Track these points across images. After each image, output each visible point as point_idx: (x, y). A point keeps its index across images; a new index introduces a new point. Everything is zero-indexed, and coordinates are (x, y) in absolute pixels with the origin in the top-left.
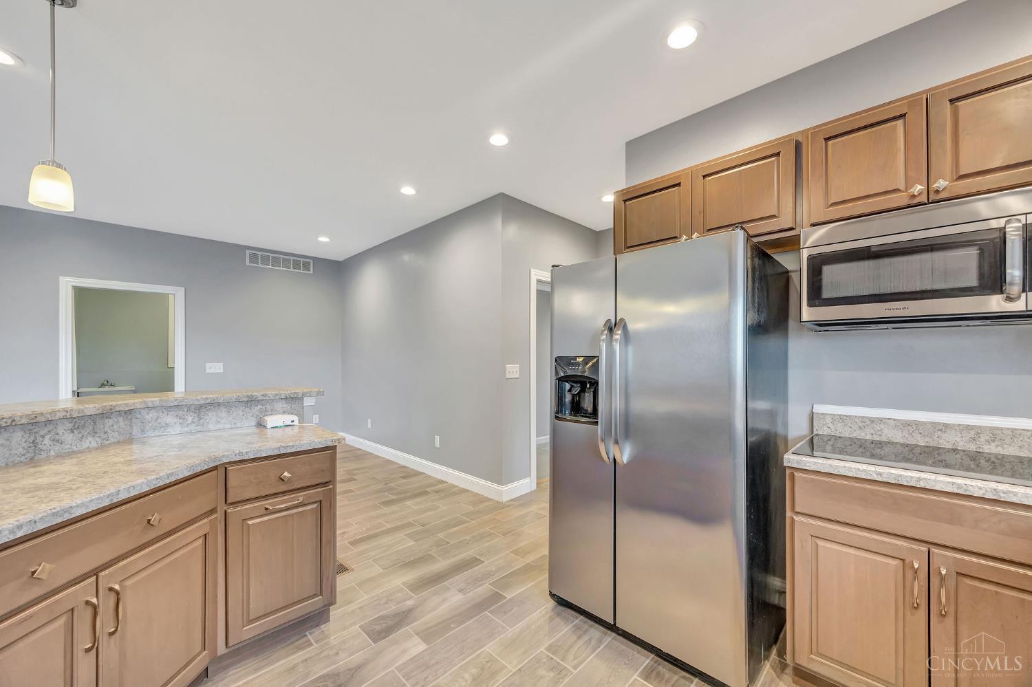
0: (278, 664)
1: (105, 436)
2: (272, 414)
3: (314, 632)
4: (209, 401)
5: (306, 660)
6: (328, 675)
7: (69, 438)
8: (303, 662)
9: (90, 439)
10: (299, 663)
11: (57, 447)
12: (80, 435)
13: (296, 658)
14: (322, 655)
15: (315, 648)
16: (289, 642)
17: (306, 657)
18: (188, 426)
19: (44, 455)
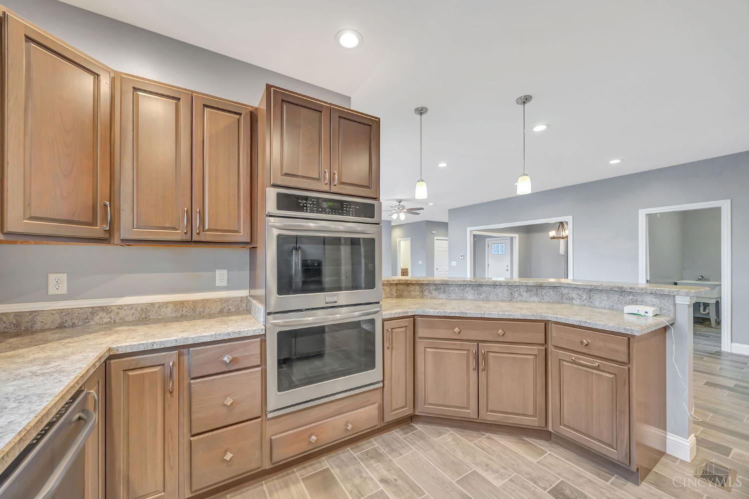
0: (579, 468)
1: (542, 297)
2: (642, 305)
3: (620, 479)
4: (592, 287)
5: (591, 481)
6: (586, 497)
7: (525, 294)
8: (589, 480)
9: (535, 297)
10: (586, 478)
11: (520, 298)
12: (530, 295)
13: (589, 475)
14: (601, 490)
15: (606, 484)
16: (600, 468)
17: (592, 480)
18: (583, 301)
19: (515, 300)
